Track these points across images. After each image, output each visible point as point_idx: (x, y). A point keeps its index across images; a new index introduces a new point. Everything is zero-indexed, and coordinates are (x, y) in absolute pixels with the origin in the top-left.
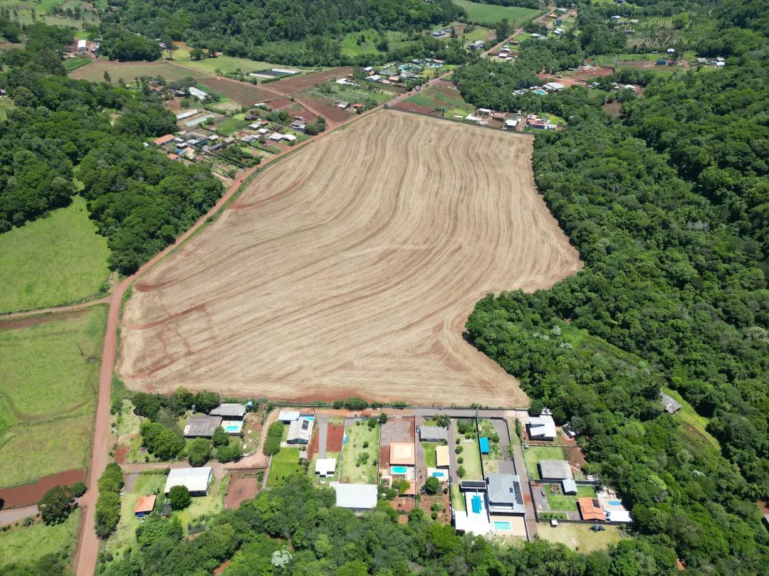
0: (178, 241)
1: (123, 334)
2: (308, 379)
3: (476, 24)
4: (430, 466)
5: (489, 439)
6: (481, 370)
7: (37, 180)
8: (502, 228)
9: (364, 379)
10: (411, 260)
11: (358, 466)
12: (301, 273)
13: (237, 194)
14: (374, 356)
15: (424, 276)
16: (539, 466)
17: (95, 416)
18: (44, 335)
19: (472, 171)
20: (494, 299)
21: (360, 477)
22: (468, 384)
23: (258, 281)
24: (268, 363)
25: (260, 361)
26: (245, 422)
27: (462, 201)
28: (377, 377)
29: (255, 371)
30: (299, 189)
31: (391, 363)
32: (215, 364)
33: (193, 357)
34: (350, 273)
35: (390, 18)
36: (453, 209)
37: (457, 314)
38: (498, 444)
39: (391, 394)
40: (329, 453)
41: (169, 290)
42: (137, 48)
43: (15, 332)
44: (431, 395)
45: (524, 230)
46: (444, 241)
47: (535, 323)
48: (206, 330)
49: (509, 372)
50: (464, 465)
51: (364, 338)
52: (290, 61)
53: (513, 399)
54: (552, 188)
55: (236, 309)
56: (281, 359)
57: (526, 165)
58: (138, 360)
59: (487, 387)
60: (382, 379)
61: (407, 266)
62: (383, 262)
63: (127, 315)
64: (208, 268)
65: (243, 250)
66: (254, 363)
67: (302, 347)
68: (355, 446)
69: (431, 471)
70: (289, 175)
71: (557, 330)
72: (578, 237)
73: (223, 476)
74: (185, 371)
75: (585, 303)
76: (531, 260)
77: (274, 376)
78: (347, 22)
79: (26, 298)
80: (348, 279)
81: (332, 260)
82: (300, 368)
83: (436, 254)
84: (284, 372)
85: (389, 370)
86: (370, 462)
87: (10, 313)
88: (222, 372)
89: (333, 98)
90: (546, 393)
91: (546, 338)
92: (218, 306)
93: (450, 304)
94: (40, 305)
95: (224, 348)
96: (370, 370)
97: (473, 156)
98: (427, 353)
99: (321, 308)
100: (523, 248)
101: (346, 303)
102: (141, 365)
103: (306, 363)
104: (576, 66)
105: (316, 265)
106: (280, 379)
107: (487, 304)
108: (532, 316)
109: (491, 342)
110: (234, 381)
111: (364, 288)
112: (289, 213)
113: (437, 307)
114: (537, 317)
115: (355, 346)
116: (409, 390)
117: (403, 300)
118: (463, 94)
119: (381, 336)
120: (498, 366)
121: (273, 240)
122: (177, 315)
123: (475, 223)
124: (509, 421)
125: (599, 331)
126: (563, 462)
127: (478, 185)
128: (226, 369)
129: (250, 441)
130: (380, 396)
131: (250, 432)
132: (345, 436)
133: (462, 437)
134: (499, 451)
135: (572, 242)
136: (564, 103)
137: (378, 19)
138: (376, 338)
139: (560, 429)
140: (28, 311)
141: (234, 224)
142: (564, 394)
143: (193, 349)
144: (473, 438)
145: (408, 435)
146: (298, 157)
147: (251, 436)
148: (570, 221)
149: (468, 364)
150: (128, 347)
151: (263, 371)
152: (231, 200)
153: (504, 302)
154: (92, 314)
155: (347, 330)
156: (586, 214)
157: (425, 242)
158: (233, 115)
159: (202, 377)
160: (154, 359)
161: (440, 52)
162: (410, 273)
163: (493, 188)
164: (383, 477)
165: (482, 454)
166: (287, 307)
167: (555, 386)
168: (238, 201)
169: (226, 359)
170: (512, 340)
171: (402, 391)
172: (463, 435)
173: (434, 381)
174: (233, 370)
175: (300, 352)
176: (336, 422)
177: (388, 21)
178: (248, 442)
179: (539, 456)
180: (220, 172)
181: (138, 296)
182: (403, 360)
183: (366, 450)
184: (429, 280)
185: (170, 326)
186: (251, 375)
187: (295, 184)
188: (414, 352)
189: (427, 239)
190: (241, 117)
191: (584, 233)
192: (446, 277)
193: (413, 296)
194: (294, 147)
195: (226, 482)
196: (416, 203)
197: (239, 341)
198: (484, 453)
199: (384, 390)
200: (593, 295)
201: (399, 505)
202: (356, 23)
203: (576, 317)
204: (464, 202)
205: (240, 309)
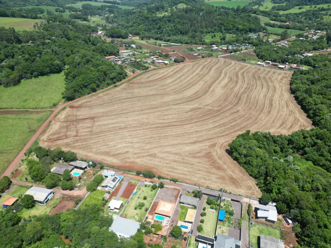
0: (97, 92)
1: (52, 123)
2: (129, 158)
3: (271, 34)
4: (181, 220)
5: (226, 212)
6: (233, 172)
7: (48, 60)
8: (266, 106)
9: (160, 164)
10: (208, 113)
11: (136, 209)
12: (147, 111)
13: (132, 79)
14: (169, 153)
15: (212, 121)
16: (259, 238)
17: (17, 155)
18: (19, 119)
19: (255, 82)
20: (250, 134)
21: (134, 217)
22: (222, 178)
23: (125, 112)
24: (111, 147)
25: (108, 145)
26: (85, 172)
27: (245, 93)
28: (167, 164)
29: (104, 149)
30: (161, 80)
31: (178, 158)
32: (85, 143)
33: (77, 138)
34: (172, 114)
35: (229, 28)
36: (239, 95)
37: (226, 141)
38: (232, 217)
39: (172, 174)
40: (122, 198)
41: (82, 109)
42: (119, 33)
43: (9, 116)
44: (196, 179)
45: (279, 109)
46: (229, 107)
47: (275, 152)
48: (90, 127)
49: (251, 175)
50: (204, 225)
51: (167, 144)
52: (179, 41)
53: (250, 192)
54: (300, 91)
55: (109, 121)
56: (119, 146)
57: (287, 83)
58: (52, 135)
59: (234, 181)
60: (170, 165)
61: (204, 115)
62: (192, 112)
63: (59, 116)
64: (105, 103)
65: (124, 99)
66: (105, 145)
67: (132, 143)
68: (139, 198)
69: (180, 223)
70: (160, 75)
71: (290, 158)
72: (313, 113)
73: (59, 197)
74: (69, 143)
75: (313, 146)
76: (281, 122)
77: (112, 153)
78: (209, 29)
79: (22, 104)
80: (170, 117)
81: (165, 108)
82: (127, 152)
83: (222, 112)
84: (118, 152)
85: (175, 161)
86: (144, 209)
87: (12, 108)
88: (87, 147)
89: (193, 52)
90: (274, 191)
91: (282, 160)
92: (100, 119)
93: (223, 136)
94: (25, 107)
95: (93, 136)
96: (165, 159)
97: (257, 77)
98: (202, 157)
99: (150, 127)
100: (276, 117)
101: (165, 126)
102: (51, 137)
103: (131, 150)
104: (323, 49)
105: (156, 109)
106: (113, 155)
107: (246, 136)
108: (274, 148)
109: (242, 156)
110: (91, 152)
111: (177, 121)
112: (153, 88)
113: (215, 136)
114: (278, 149)
115: (161, 146)
116: (183, 174)
117: (197, 130)
118: (258, 56)
119: (177, 144)
120: (245, 171)
121: (140, 97)
122: (80, 119)
123: (250, 103)
124: (244, 205)
125: (321, 164)
126: (279, 240)
127: (256, 88)
128: (90, 146)
129: (83, 182)
130: (165, 174)
131: (85, 178)
132: (135, 191)
133: (208, 207)
134: (231, 222)
135: (309, 116)
136: (313, 60)
137: (223, 28)
138: (174, 144)
139: (280, 217)
140: (19, 109)
141: (125, 89)
142: (287, 193)
143: (79, 134)
144: (216, 209)
145: (173, 199)
146: (167, 69)
147: (85, 180)
148: (308, 105)
149: (225, 167)
150: (51, 129)
151: (108, 150)
152: (129, 80)
153: (257, 137)
154: (44, 114)
155: (160, 139)
156: (319, 102)
157: (218, 107)
158: (145, 53)
159: (76, 147)
160: (58, 136)
161: (250, 41)
162: (205, 118)
163: (264, 90)
164: (148, 220)
165: (219, 220)
166: (133, 124)
167: (281, 187)
168: (131, 81)
169: (92, 141)
170: (257, 157)
171: (179, 173)
172: (209, 206)
173: (200, 172)
174: (93, 147)
175: (130, 144)
176: (133, 182)
177: (228, 29)
178: (81, 183)
179: (261, 232)
180: (129, 70)
181: (68, 109)
182: (185, 158)
183: (145, 201)
184: (215, 123)
185: (74, 123)
186: (101, 151)
187: (161, 78)
188: (193, 155)
189: (220, 106)
190: (148, 55)
191: (317, 111)
192: (225, 123)
193: (203, 129)
194: (166, 66)
195: (58, 201)
196: (219, 91)
197: (103, 135)
198: (220, 220)
199: (169, 171)
200: (319, 141)
201: (151, 240)
202: (213, 30)
203: (305, 153)
204: (246, 93)
205: (111, 121)
